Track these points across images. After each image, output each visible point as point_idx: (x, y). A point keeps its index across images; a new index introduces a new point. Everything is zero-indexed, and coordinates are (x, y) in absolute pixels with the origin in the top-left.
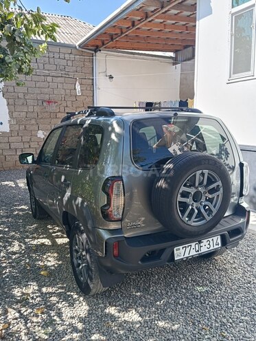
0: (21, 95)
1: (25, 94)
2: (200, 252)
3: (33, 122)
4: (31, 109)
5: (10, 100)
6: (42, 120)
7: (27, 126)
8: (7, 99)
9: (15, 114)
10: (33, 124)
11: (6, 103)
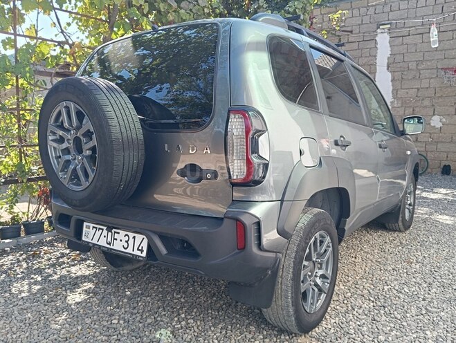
0: (413, 65)
1: (418, 63)
2: (111, 247)
3: (427, 102)
4: (425, 84)
5: (396, 74)
6: (440, 100)
7: (417, 110)
8: (393, 72)
9: (401, 93)
10: (425, 107)
11: (390, 79)
